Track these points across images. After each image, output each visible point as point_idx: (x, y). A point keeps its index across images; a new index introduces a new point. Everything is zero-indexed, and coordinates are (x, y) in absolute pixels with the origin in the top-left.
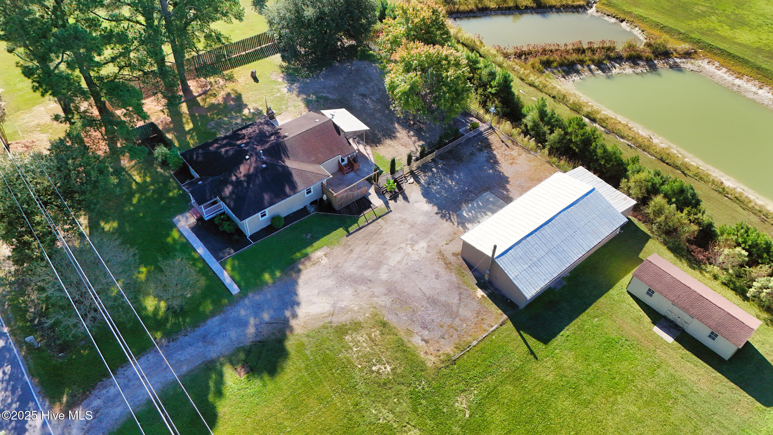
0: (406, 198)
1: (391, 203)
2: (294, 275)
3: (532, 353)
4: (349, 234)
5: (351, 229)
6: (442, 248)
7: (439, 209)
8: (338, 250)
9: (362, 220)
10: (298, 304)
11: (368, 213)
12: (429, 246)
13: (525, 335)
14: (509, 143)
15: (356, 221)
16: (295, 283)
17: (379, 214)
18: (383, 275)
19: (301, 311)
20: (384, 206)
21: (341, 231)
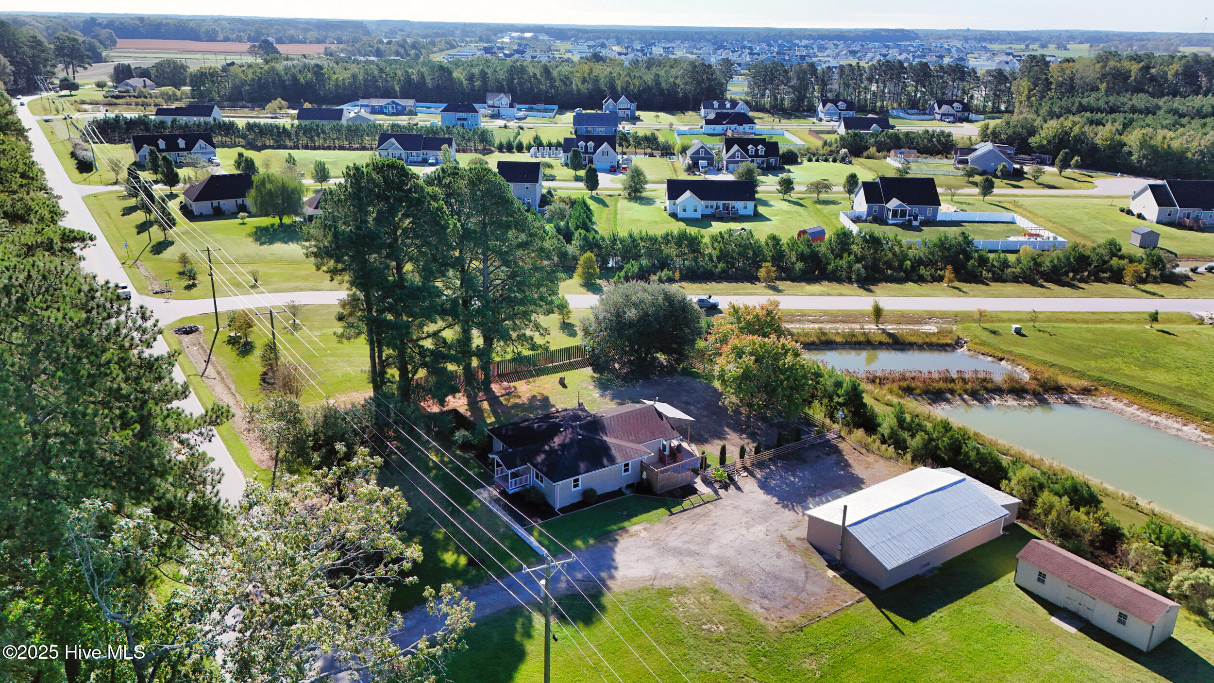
0: (738, 488)
1: (722, 492)
2: (610, 544)
3: (896, 628)
4: (672, 514)
5: (674, 510)
6: (784, 533)
7: (779, 499)
8: (658, 527)
9: (686, 504)
10: (616, 568)
11: (694, 498)
12: (768, 530)
13: (887, 613)
14: (863, 451)
15: (680, 504)
16: (612, 550)
17: (706, 500)
18: (713, 550)
19: (619, 574)
20: (712, 493)
21: (662, 511)
